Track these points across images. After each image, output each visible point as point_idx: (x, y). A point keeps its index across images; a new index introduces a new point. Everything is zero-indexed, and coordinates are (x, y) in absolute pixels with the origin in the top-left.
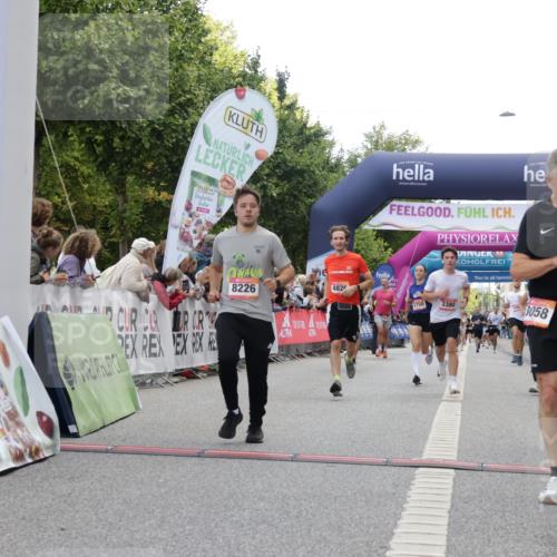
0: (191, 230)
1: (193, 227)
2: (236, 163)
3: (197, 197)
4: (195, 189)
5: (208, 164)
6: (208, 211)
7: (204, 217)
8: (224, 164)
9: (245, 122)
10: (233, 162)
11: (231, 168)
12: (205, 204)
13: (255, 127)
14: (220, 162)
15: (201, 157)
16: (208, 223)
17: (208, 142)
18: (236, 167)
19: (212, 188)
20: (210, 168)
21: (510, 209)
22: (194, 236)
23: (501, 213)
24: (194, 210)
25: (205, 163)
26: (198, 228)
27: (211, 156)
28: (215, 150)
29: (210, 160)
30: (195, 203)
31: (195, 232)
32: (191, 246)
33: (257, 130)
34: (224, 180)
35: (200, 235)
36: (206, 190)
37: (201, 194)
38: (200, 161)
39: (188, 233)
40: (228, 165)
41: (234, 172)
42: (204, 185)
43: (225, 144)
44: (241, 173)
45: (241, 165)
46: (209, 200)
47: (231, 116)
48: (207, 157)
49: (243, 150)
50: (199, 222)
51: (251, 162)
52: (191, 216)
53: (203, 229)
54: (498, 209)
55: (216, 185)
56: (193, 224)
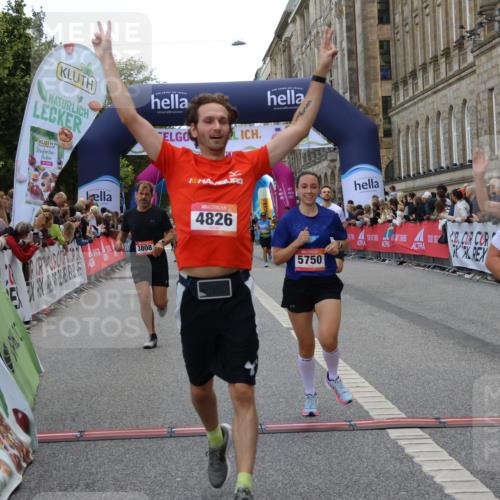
0: (39, 183)
1: (40, 181)
2: (72, 116)
3: (39, 151)
4: (36, 143)
5: (46, 119)
6: (51, 164)
7: (50, 170)
8: (60, 118)
9: (77, 76)
10: (69, 115)
11: (68, 121)
12: (47, 158)
13: (86, 80)
14: (57, 116)
15: (39, 113)
16: (53, 175)
17: (43, 98)
18: (72, 119)
19: (52, 141)
20: (48, 122)
21: (257, 131)
22: (42, 188)
23: (249, 134)
24: (38, 164)
25: (43, 118)
26: (46, 182)
27: (48, 111)
28: (51, 106)
29: (47, 116)
30: (38, 157)
31: (43, 185)
32: (42, 199)
33: (88, 83)
34: (62, 133)
35: (49, 187)
36: (46, 144)
37: (42, 148)
38: (38, 117)
39: (37, 187)
40: (64, 118)
41: (71, 124)
42: (44, 139)
43: (60, 99)
44: (77, 125)
45: (76, 117)
46: (52, 153)
47: (63, 71)
48: (44, 112)
49: (76, 103)
50: (45, 175)
51: (87, 114)
52: (36, 170)
53: (51, 181)
54: (247, 131)
55: (55, 139)
56: (40, 177)
